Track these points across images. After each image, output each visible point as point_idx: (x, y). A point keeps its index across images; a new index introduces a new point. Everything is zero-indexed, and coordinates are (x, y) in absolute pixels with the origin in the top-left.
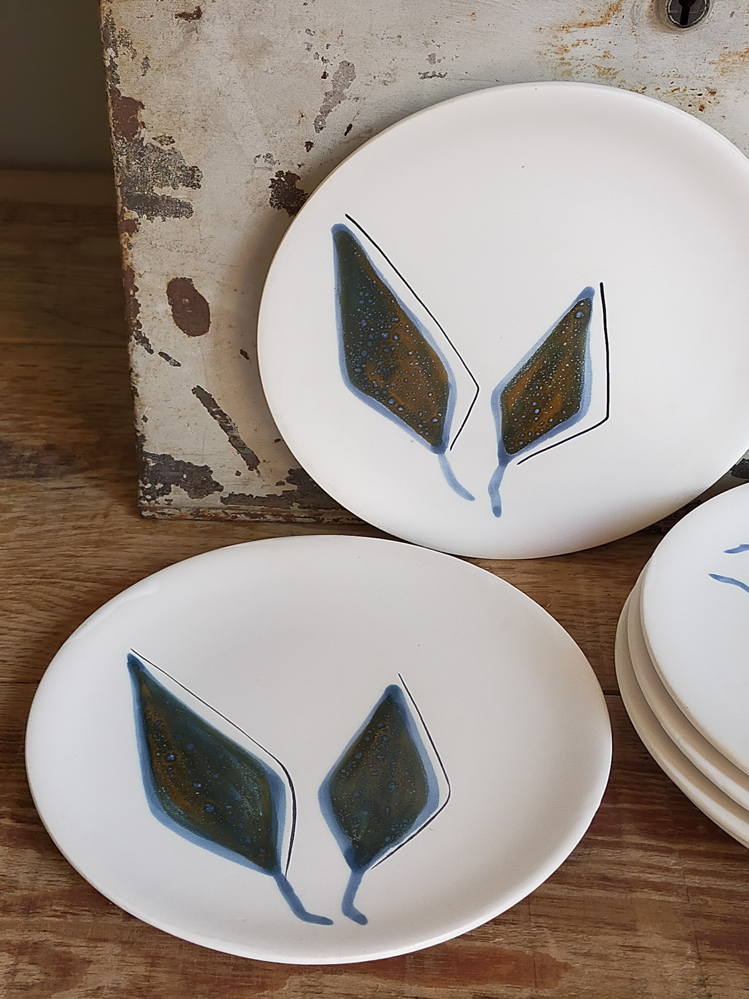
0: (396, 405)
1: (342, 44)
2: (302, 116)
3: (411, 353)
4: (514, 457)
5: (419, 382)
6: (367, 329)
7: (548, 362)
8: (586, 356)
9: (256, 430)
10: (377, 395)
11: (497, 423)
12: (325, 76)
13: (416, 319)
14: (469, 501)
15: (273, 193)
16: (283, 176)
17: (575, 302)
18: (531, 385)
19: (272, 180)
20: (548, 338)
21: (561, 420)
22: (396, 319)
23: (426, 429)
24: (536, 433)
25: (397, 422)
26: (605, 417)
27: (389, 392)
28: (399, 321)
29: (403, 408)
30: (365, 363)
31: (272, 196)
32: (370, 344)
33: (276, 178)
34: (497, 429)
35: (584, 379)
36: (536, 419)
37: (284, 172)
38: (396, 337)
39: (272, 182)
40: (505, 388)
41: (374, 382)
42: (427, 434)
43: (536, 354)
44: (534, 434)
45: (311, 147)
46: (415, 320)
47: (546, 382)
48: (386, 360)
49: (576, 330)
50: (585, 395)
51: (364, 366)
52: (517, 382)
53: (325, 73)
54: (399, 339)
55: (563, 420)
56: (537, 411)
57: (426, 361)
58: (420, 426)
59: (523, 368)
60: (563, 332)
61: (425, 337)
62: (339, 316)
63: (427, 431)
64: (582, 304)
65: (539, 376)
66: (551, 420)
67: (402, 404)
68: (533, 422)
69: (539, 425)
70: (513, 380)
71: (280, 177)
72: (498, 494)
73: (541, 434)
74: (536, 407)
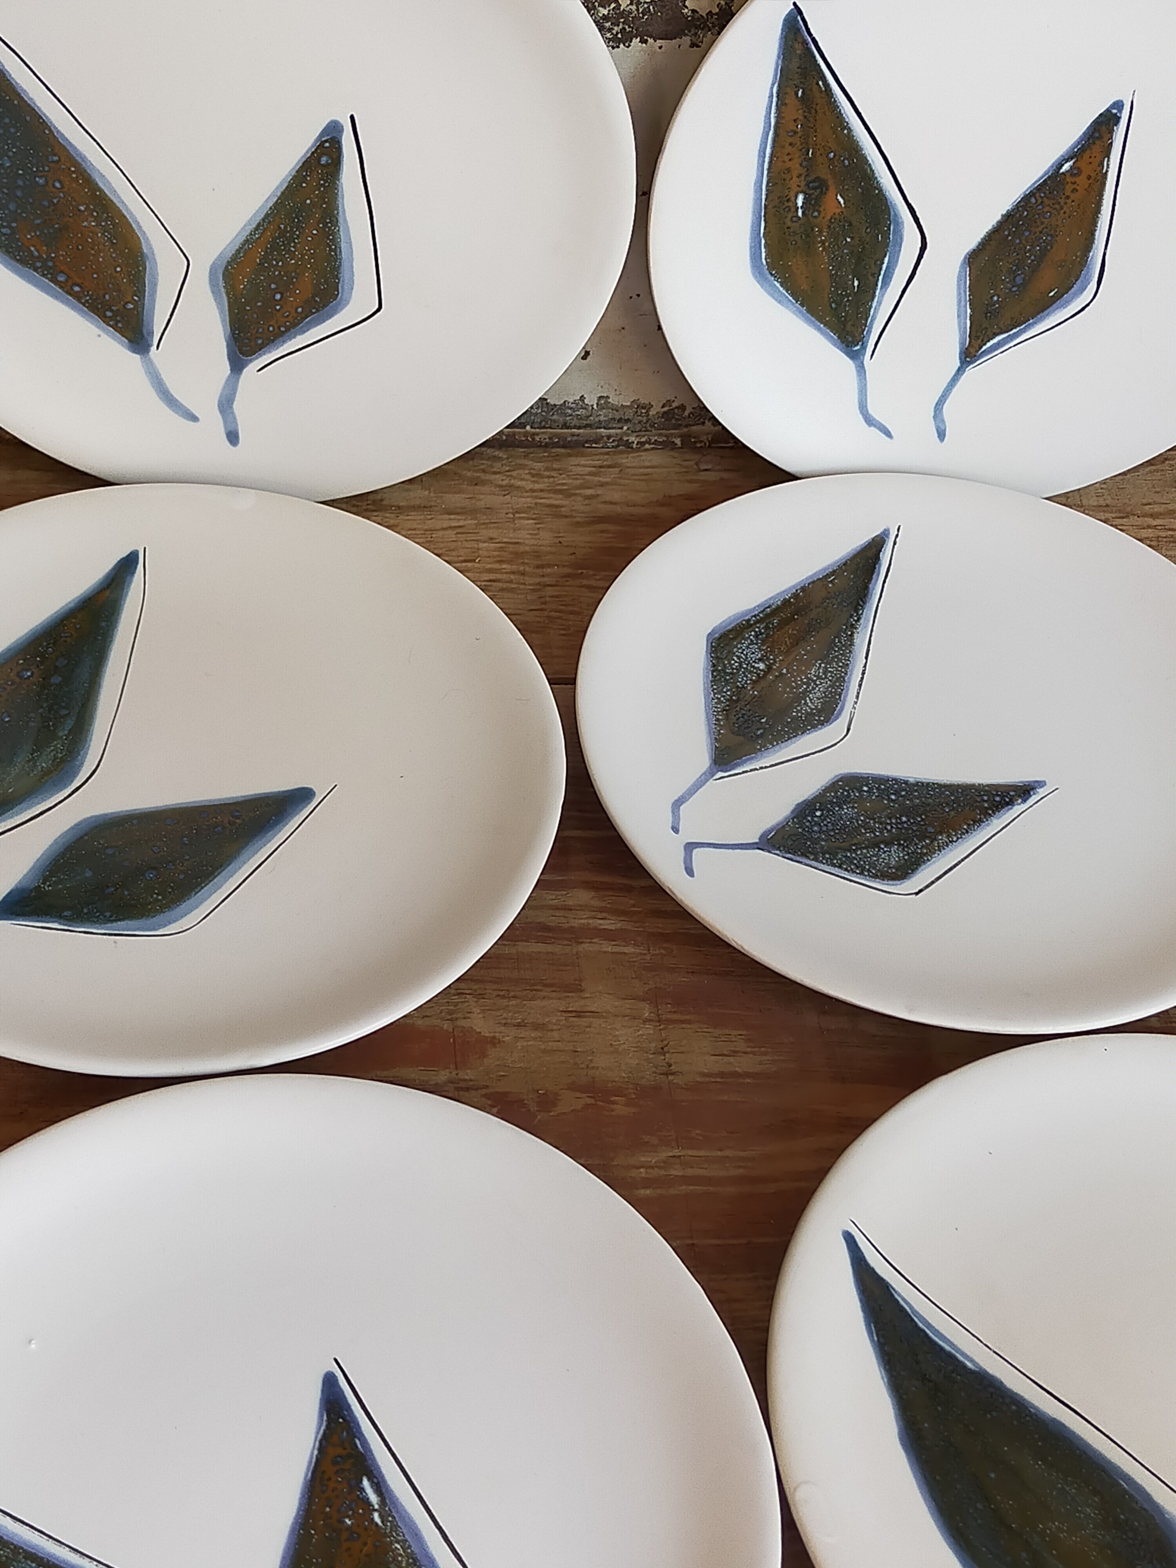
0: (70, 283)
3: (82, 208)
4: (251, 361)
5: (100, 251)
6: (12, 171)
7: (285, 227)
8: (341, 220)
10: (40, 267)
11: (221, 312)
13: (84, 158)
14: (191, 423)
17: (316, 141)
18: (264, 259)
20: (283, 193)
21: (314, 311)
22: (56, 158)
23: (118, 318)
24: (279, 328)
25: (74, 308)
26: (377, 306)
27: (57, 264)
28: (59, 160)
29: (81, 287)
30: (15, 221)
32: (19, 193)
34: (223, 321)
35: (341, 251)
36: (278, 307)
38: (58, 185)
40: (228, 262)
41: (32, 249)
42: (120, 325)
43: (267, 215)
44: (276, 330)
46: (83, 161)
47: (287, 256)
48: (47, 217)
49: (322, 182)
50: (345, 274)
51: (14, 225)
52: (245, 254)
54: (63, 187)
55: (318, 311)
56: (278, 297)
57: (106, 220)
58: (109, 314)
59: (251, 234)
60: (304, 185)
61: (101, 185)
63: (119, 321)
64: (327, 145)
65: (274, 247)
66: (300, 310)
67: (78, 281)
68: (274, 312)
69: (283, 316)
70: (238, 251)
72: (233, 413)
73: (288, 329)
74: (276, 291)
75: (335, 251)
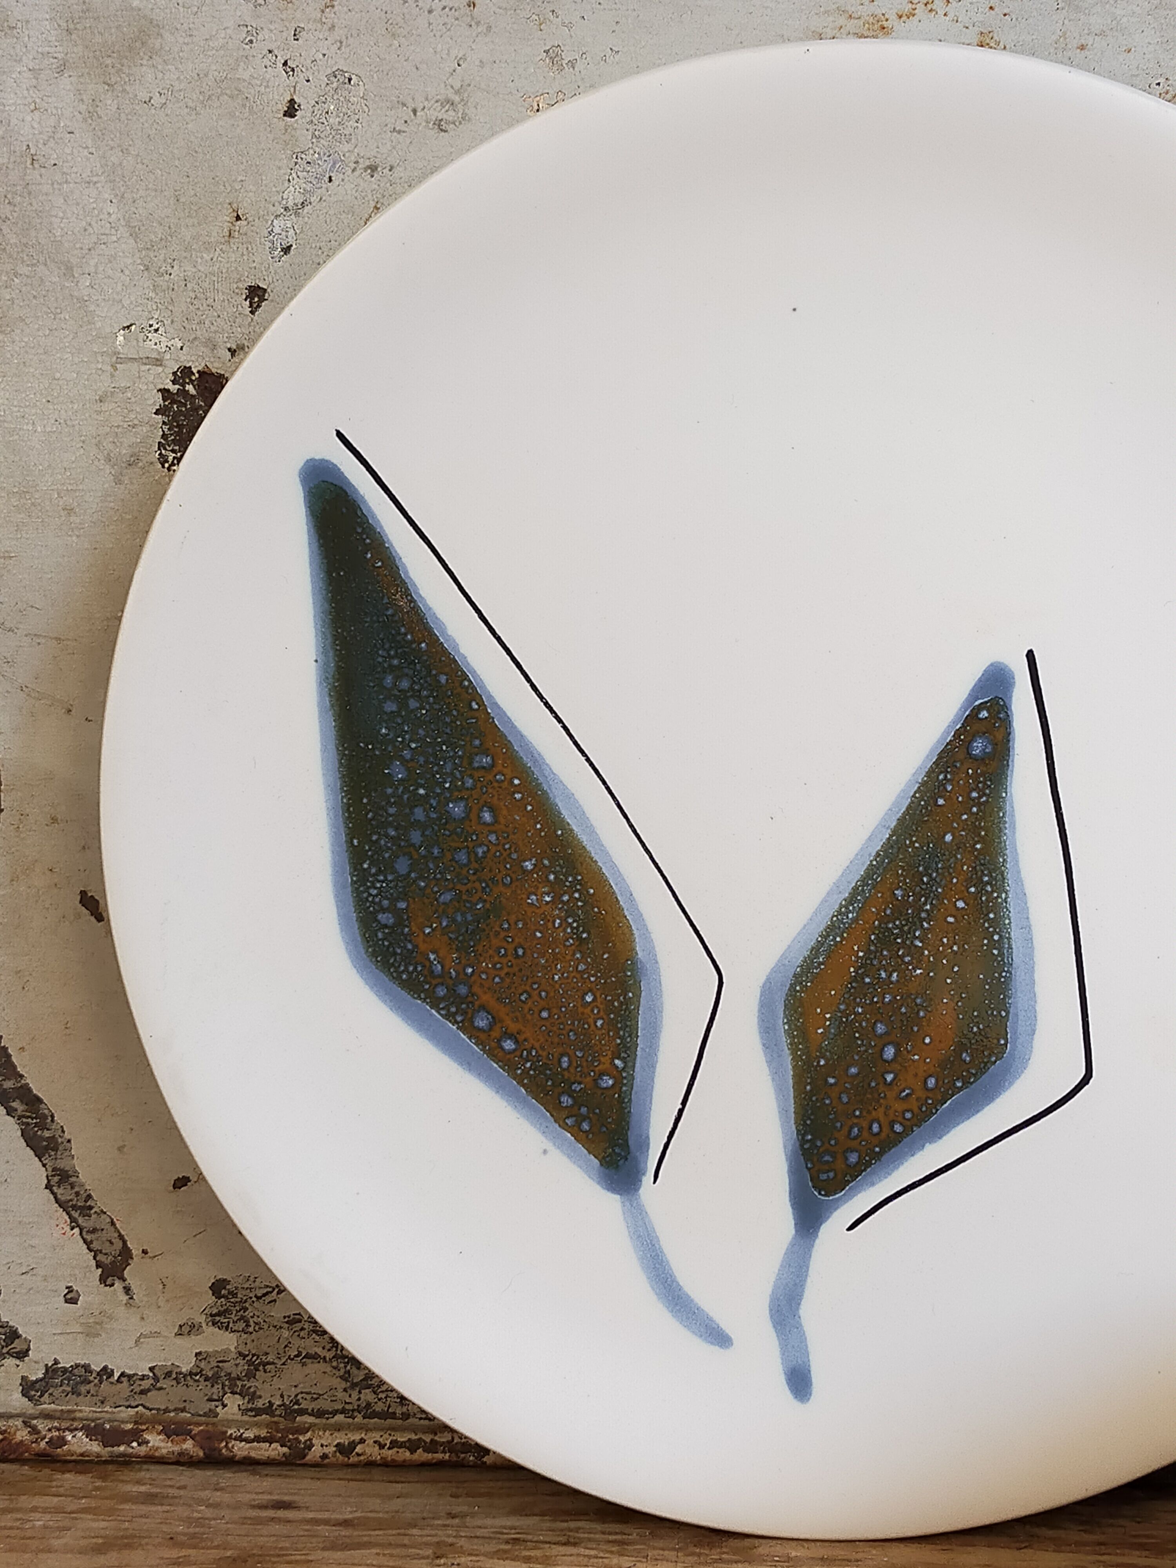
0: (496, 1034)
1: (332, 27)
2: (238, 218)
3: (528, 865)
4: (835, 1206)
5: (556, 958)
6: (406, 790)
7: (906, 895)
8: (1010, 877)
9: (120, 1149)
10: (443, 999)
11: (779, 1089)
12: (291, 111)
13: (537, 759)
14: (716, 1349)
15: (166, 428)
16: (192, 381)
17: (964, 708)
18: (865, 966)
19: (164, 392)
20: (901, 821)
21: (959, 1084)
22: (486, 760)
23: (584, 1110)
24: (892, 1125)
25: (500, 1088)
26: (1082, 1072)
27: (476, 989)
28: (493, 765)
29: (517, 1042)
30: (404, 896)
31: (164, 436)
32: (416, 837)
33: (174, 388)
34: (783, 1111)
35: (1010, 947)
36: (889, 1077)
37: (195, 370)
38: (487, 816)
39: (164, 400)
40: (795, 975)
41: (432, 957)
42: (585, 1126)
43: (871, 871)
44: (886, 1130)
45: (262, 299)
46: (535, 761)
47: (907, 959)
48: (464, 888)
49: (975, 794)
50: (1018, 1000)
51: (402, 905)
52: (828, 957)
53: (292, 102)
54: (496, 821)
55: (966, 1083)
56: (889, 1052)
57: (572, 889)
58: (566, 1100)
59: (839, 912)
60: (941, 802)
61: (565, 813)
62: (332, 747)
63: (584, 1118)
64: (984, 714)
65: (885, 939)
66: (931, 1082)
67: (513, 1027)
68: (881, 1088)
69: (898, 1098)
70: (815, 951)
71: (183, 385)
72: (799, 1326)
73: (908, 1131)
74: (885, 1040)
75: (999, 945)
